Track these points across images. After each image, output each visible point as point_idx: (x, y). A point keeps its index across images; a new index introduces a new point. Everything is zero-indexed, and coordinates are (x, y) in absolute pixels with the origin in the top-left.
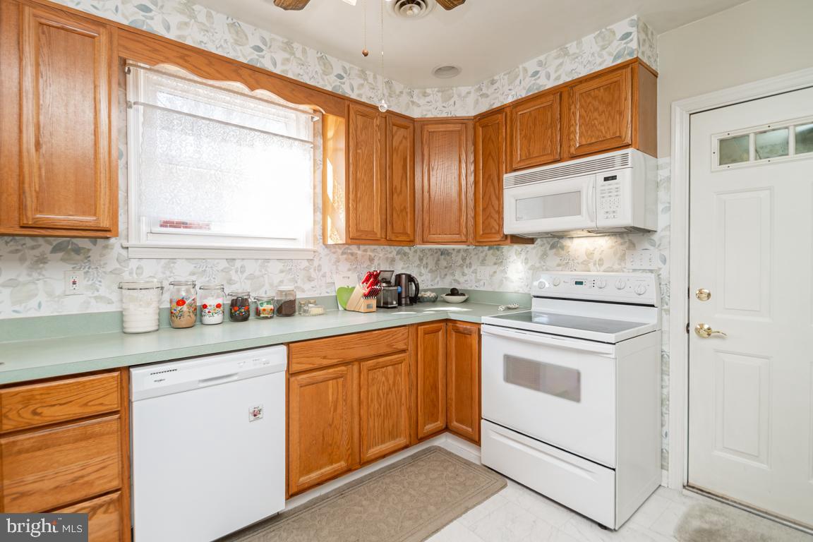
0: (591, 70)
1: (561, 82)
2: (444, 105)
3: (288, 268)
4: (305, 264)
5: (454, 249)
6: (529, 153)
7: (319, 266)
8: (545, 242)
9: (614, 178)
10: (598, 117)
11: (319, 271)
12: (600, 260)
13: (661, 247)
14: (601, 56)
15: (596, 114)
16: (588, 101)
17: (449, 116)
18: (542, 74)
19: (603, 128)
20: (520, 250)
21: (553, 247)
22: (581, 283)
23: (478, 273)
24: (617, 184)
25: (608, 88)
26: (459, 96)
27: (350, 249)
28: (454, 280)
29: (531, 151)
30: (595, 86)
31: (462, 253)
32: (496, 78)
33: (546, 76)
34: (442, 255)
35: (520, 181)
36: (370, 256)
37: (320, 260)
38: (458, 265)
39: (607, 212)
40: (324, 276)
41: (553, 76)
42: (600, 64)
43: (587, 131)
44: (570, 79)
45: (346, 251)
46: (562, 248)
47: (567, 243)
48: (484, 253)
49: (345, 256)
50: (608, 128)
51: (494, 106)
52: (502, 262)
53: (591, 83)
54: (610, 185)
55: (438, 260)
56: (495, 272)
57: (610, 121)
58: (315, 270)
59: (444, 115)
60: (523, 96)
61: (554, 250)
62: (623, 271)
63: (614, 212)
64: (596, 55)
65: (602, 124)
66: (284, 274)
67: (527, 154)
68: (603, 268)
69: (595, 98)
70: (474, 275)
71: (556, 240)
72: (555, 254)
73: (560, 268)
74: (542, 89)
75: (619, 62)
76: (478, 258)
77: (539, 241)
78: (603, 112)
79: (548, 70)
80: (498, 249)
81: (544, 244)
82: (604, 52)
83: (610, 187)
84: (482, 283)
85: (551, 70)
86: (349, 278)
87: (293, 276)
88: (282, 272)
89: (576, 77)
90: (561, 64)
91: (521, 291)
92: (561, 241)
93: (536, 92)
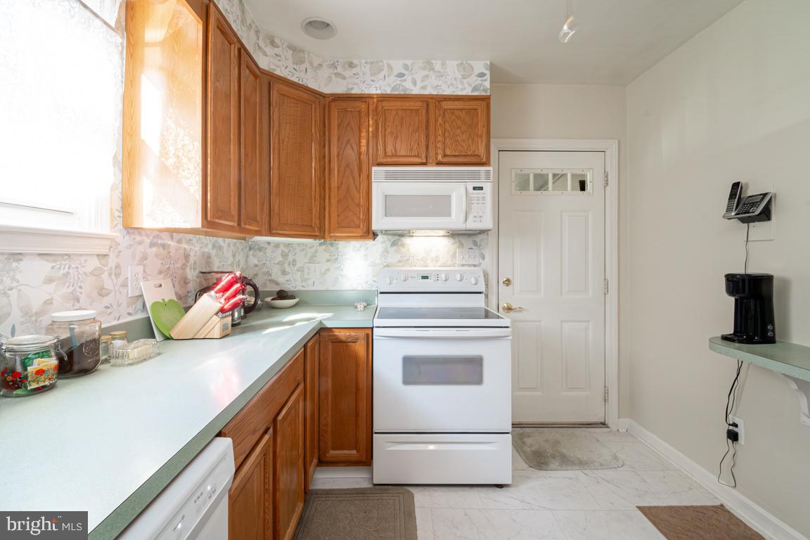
0: (454, 92)
1: (427, 92)
2: (295, 66)
3: (62, 272)
4: (94, 263)
5: (269, 243)
6: (396, 150)
7: (117, 267)
8: (386, 239)
9: (481, 188)
10: (460, 134)
11: (117, 275)
12: (436, 257)
13: (481, 247)
14: (462, 83)
15: (459, 131)
16: (452, 118)
17: (300, 82)
18: (408, 78)
19: (464, 144)
20: (358, 246)
21: (394, 244)
22: (426, 277)
23: (306, 270)
24: (483, 194)
25: (469, 111)
26: (311, 64)
27: (161, 238)
28: (270, 280)
29: (398, 149)
30: (459, 107)
31: (282, 247)
32: (355, 62)
33: (412, 82)
34: (250, 249)
35: (389, 177)
36: (185, 249)
37: (118, 256)
38: (276, 261)
39: (475, 217)
40: (125, 285)
41: (419, 84)
42: (462, 90)
43: (451, 144)
44: (435, 93)
45: (156, 240)
46: (403, 245)
47: (407, 240)
48: (313, 250)
49: (154, 249)
50: (469, 146)
51: (353, 92)
52: (337, 259)
53: (456, 103)
54: (478, 194)
55: (247, 256)
56: (328, 270)
57: (470, 141)
58: (110, 274)
59: (295, 79)
60: (389, 92)
61: (395, 248)
62: (454, 266)
63: (481, 217)
64: (458, 80)
65: (464, 141)
66: (54, 285)
67: (393, 151)
68: (439, 264)
69: (458, 117)
70: (299, 274)
71: (397, 237)
72: (396, 251)
73: (401, 264)
74: (407, 93)
75: (476, 94)
76: (306, 255)
77: (379, 238)
78: (465, 131)
79: (414, 76)
80: (332, 245)
81: (385, 241)
82: (465, 81)
83: (479, 196)
84: (310, 282)
85: (418, 78)
86: (161, 286)
87: (71, 289)
88: (49, 280)
89: (441, 93)
90: (427, 76)
91: (360, 288)
92: (402, 239)
93: (402, 93)
